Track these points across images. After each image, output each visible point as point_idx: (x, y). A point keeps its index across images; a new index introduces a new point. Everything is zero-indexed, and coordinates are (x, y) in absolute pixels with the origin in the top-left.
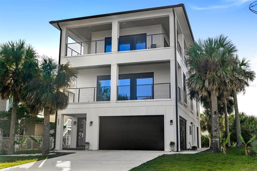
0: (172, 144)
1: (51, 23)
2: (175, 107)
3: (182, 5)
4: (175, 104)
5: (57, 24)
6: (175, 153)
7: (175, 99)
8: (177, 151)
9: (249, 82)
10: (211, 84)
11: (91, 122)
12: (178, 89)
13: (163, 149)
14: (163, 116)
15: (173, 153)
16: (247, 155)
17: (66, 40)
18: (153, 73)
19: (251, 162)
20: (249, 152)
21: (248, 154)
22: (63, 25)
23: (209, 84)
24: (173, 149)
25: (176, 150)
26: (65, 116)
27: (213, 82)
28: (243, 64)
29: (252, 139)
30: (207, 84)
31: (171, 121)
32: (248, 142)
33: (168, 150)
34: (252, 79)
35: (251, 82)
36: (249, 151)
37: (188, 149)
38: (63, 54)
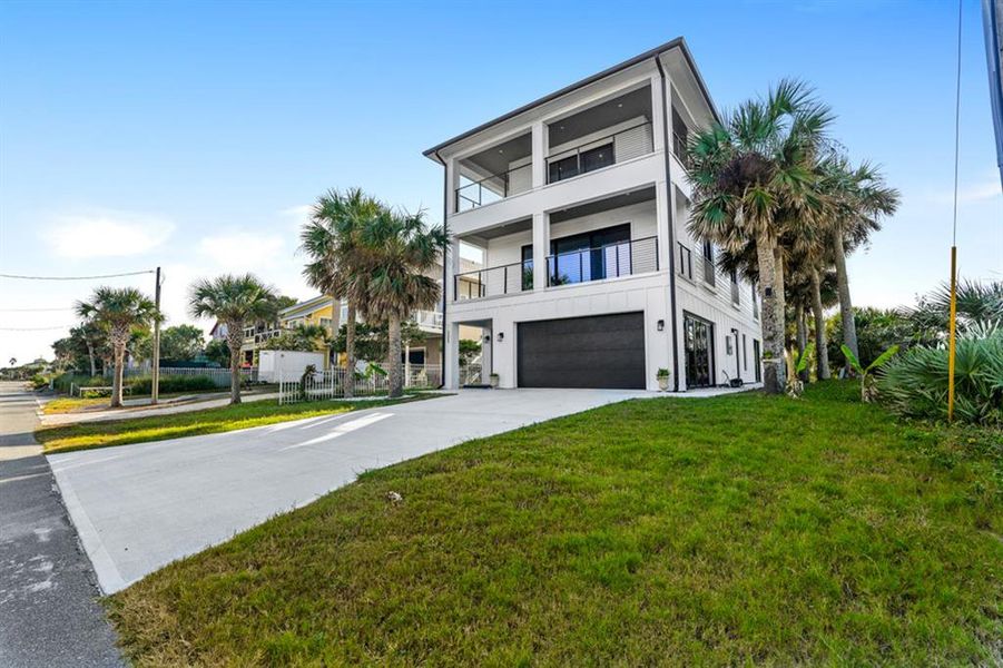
0: (663, 373)
1: (426, 154)
2: (669, 288)
3: (679, 43)
4: (669, 282)
5: (435, 153)
6: (670, 394)
7: (669, 271)
8: (676, 390)
9: (882, 218)
10: (753, 217)
11: (502, 335)
12: (677, 248)
13: (643, 387)
14: (642, 312)
15: (665, 394)
16: (865, 403)
17: (456, 181)
18: (628, 225)
19: (872, 430)
20: (873, 393)
21: (870, 398)
22: (447, 156)
23: (748, 218)
24: (664, 385)
25: (672, 387)
26: (460, 326)
27: (760, 210)
28: (863, 175)
29: (884, 356)
30: (740, 218)
31: (661, 322)
32: (872, 365)
33: (654, 389)
34: (889, 210)
35: (887, 217)
36: (874, 391)
37: (721, 386)
38: (450, 211)
